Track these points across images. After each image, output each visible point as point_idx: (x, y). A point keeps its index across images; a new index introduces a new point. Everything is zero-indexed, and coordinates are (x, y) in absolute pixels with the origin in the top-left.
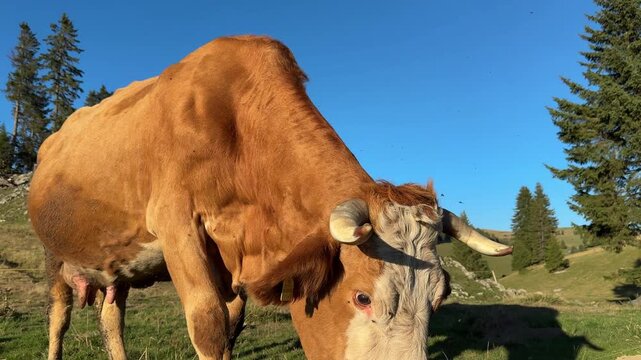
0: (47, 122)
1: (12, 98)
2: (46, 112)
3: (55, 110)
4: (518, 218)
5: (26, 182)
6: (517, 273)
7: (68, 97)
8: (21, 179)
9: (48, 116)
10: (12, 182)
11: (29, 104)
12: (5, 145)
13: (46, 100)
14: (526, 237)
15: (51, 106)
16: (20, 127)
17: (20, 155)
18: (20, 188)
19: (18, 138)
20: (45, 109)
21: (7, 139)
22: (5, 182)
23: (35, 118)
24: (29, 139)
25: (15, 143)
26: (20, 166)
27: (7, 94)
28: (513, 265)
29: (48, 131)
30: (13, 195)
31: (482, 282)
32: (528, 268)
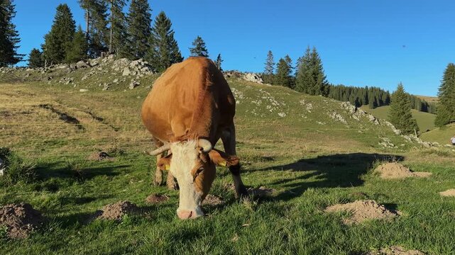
0: (106, 23)
1: (84, 7)
2: (105, 16)
3: (111, 15)
4: (444, 87)
5: (97, 64)
6: (438, 129)
7: (119, 5)
8: (94, 62)
9: (107, 19)
10: (89, 64)
11: (95, 11)
12: (82, 39)
13: (105, 7)
14: (449, 102)
15: (109, 12)
16: (90, 26)
17: (92, 46)
18: (94, 68)
19: (90, 34)
20: (105, 13)
21: (83, 35)
22: (85, 65)
23: (99, 20)
24: (96, 35)
25: (88, 38)
26: (92, 53)
27: (81, 4)
28: (436, 123)
29: (108, 29)
30: (91, 73)
31: (406, 137)
32: (448, 125)
